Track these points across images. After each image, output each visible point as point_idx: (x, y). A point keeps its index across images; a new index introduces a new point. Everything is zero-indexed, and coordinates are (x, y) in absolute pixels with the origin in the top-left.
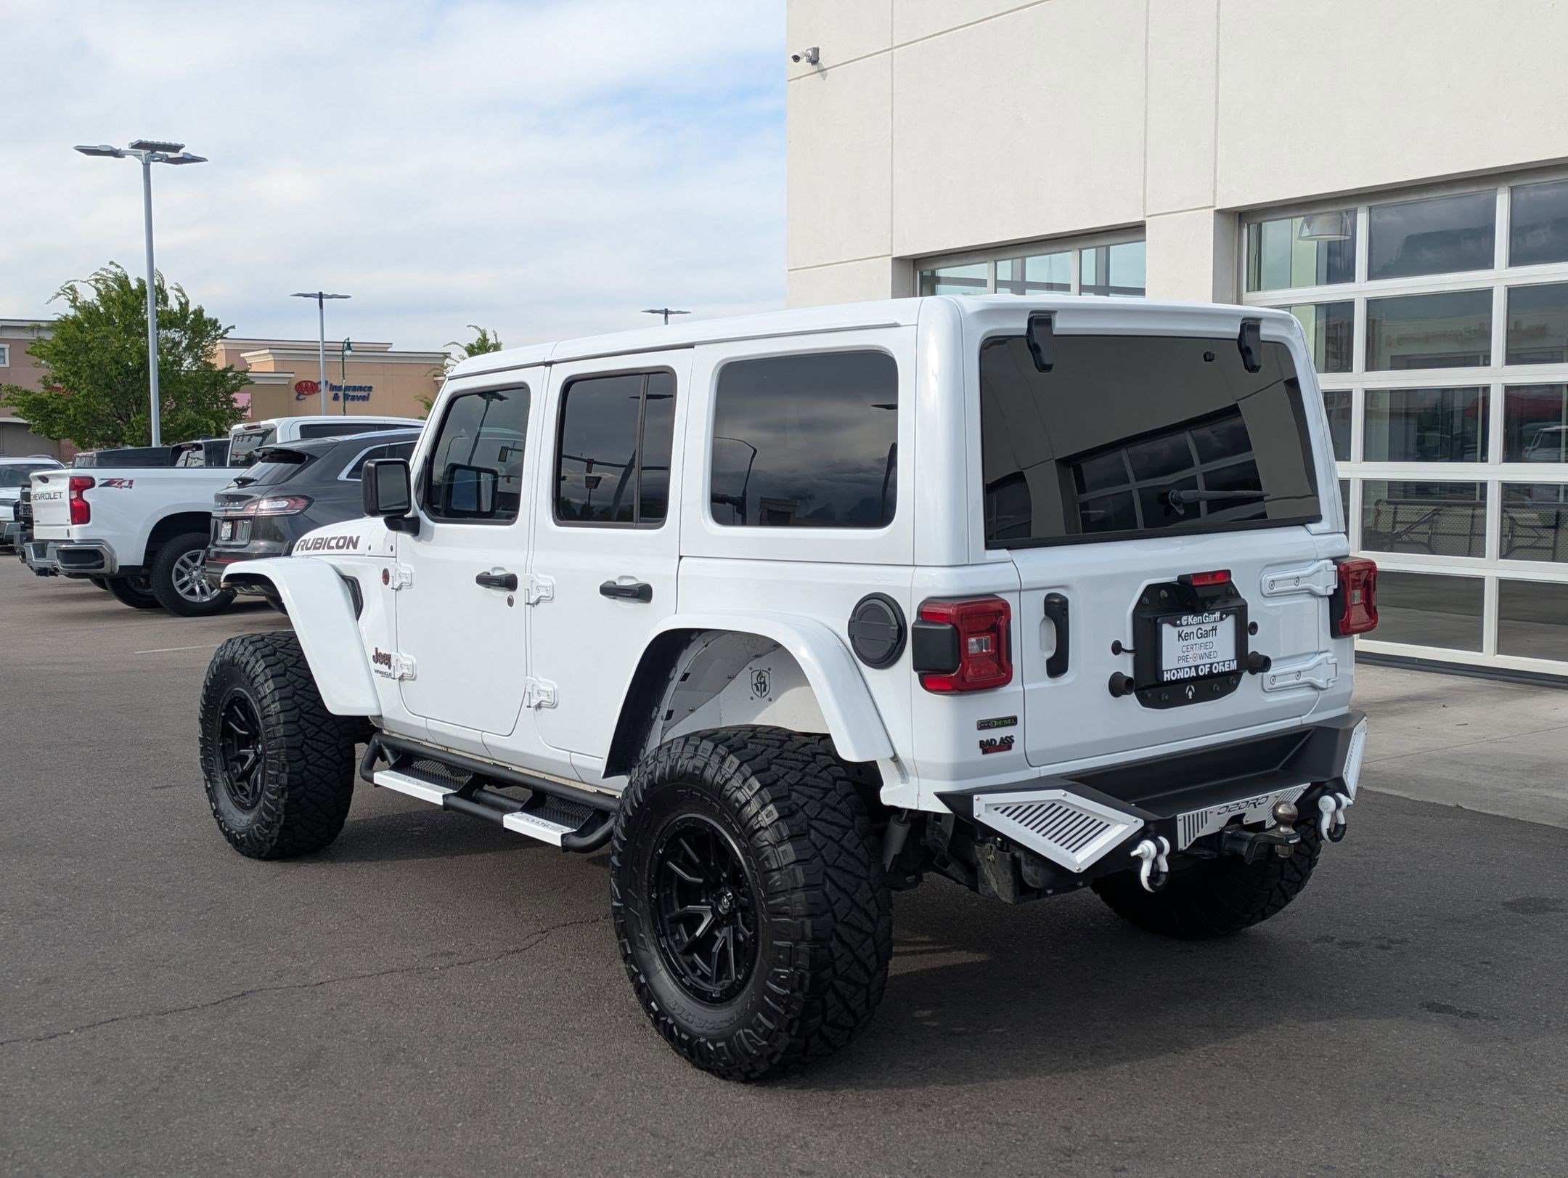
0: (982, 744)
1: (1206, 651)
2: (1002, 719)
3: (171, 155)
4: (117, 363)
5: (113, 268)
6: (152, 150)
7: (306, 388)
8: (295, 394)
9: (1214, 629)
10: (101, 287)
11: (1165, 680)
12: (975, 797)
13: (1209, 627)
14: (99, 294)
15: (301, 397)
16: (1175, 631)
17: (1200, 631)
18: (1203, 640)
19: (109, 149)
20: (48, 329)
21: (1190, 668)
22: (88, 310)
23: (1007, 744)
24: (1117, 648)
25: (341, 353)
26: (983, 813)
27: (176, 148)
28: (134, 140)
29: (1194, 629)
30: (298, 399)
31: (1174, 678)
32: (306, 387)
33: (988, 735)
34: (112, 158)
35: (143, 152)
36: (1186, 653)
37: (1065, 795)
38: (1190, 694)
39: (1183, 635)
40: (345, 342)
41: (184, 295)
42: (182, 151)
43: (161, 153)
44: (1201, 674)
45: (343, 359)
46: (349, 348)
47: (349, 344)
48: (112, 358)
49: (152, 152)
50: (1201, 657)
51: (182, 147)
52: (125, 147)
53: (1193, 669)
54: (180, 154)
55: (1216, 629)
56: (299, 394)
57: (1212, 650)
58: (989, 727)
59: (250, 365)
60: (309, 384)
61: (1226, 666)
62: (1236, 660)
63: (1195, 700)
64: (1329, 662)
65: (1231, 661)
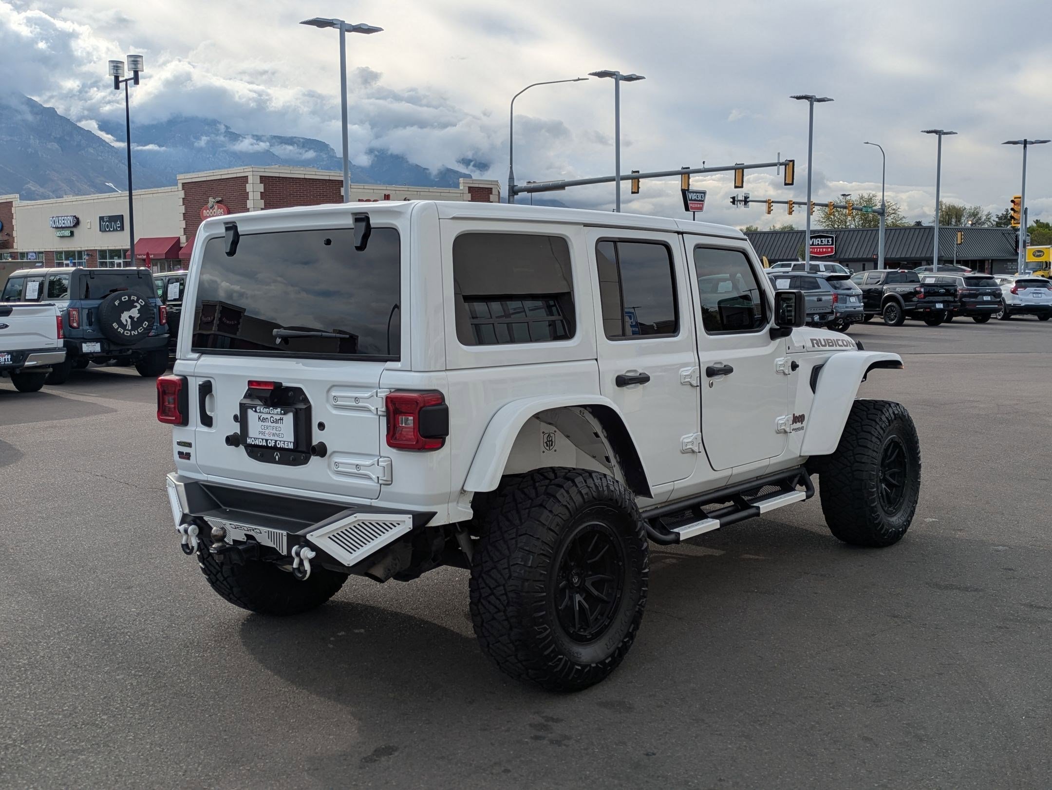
0: (179, 453)
1: (275, 432)
2: (185, 443)
9: (281, 419)
11: (248, 443)
13: (278, 417)
16: (256, 415)
17: (272, 418)
18: (274, 424)
21: (263, 439)
23: (188, 457)
24: (236, 418)
29: (269, 416)
31: (253, 443)
33: (181, 449)
36: (264, 431)
38: (277, 457)
39: (261, 418)
44: (270, 445)
50: (274, 435)
53: (264, 441)
55: (283, 420)
57: (279, 432)
58: (181, 445)
61: (286, 445)
62: (294, 443)
63: (280, 462)
64: (380, 464)
65: (291, 442)
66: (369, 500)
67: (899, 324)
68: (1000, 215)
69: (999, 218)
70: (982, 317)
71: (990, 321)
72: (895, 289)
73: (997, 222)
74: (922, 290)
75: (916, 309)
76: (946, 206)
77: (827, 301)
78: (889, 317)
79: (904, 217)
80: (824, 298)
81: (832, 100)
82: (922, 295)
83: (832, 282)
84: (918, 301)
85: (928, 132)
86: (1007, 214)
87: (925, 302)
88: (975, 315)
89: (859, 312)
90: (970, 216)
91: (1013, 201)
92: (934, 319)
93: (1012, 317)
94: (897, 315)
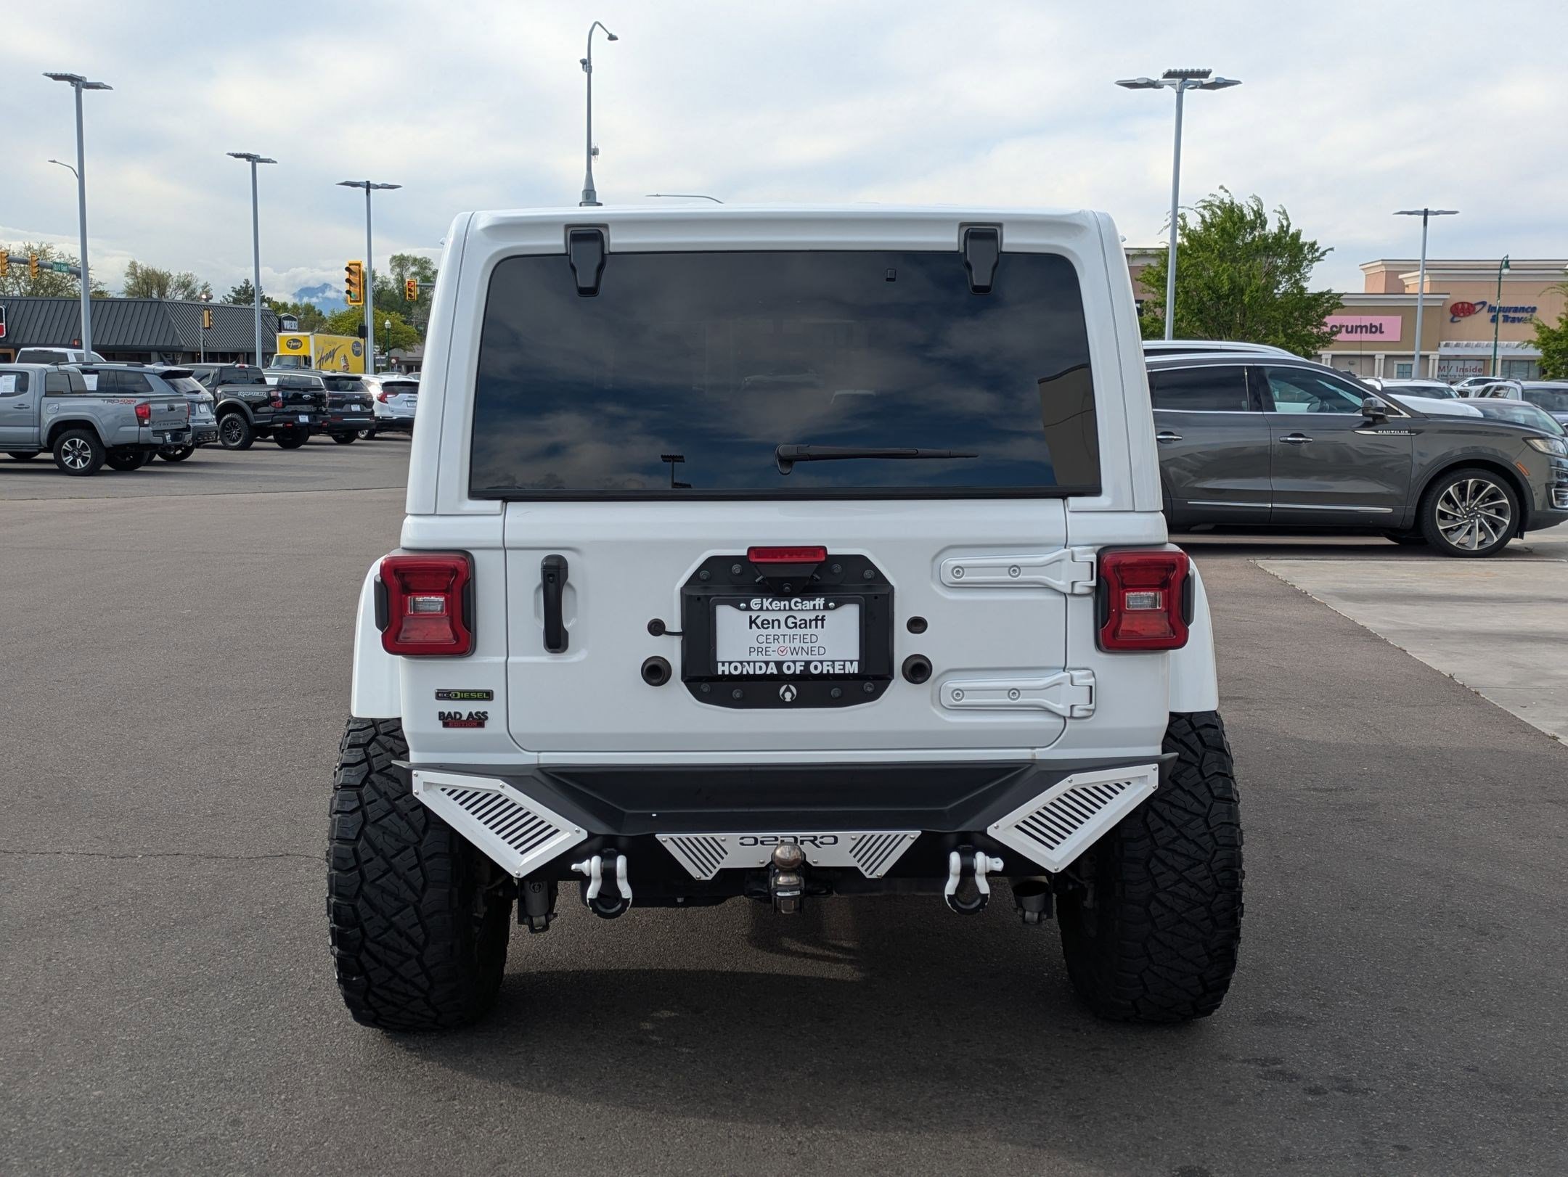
0: (442, 716)
1: (802, 644)
2: (469, 692)
3: (1205, 81)
4: (1210, 288)
5: (1222, 194)
6: (1186, 78)
7: (1462, 310)
8: (1450, 316)
9: (820, 619)
10: (1207, 214)
11: (720, 672)
12: (414, 772)
13: (811, 616)
14: (1204, 221)
15: (1456, 319)
16: (745, 617)
17: (792, 620)
18: (798, 631)
19: (1146, 81)
20: (1154, 256)
21: (766, 662)
22: (1191, 236)
23: (478, 721)
24: (657, 628)
25: (1498, 272)
26: (421, 791)
27: (1205, 74)
28: (1165, 71)
29: (782, 616)
30: (1452, 321)
31: (737, 673)
32: (1463, 308)
33: (449, 707)
34: (1151, 89)
35: (1178, 81)
36: (765, 645)
37: (503, 787)
38: (788, 695)
39: (759, 622)
40: (1503, 261)
41: (1287, 219)
42: (1211, 76)
43: (1197, 80)
44: (788, 672)
45: (1500, 279)
46: (1507, 266)
47: (1507, 261)
48: (1205, 284)
49: (1184, 80)
50: (795, 651)
51: (1209, 72)
52: (1158, 77)
53: (771, 664)
54: (1211, 78)
55: (823, 620)
56: (1454, 316)
57: (817, 645)
58: (449, 698)
59: (1407, 286)
60: (1466, 306)
61: (837, 667)
62: (859, 662)
63: (796, 703)
64: (1076, 682)
65: (852, 662)
66: (1029, 751)
67: (245, 446)
68: (238, 288)
69: (236, 292)
70: (345, 435)
71: (357, 441)
72: (235, 394)
73: (234, 298)
74: (280, 395)
75: (272, 423)
76: (142, 270)
77: (181, 409)
78: (229, 436)
79: (100, 283)
80: (176, 405)
81: (110, 88)
82: (280, 403)
83: (171, 380)
84: (274, 412)
85: (237, 156)
86: (247, 287)
87: (287, 413)
88: (337, 432)
89: (211, 428)
90: (179, 287)
91: (348, 269)
92: (292, 438)
93: (377, 435)
94: (243, 434)
